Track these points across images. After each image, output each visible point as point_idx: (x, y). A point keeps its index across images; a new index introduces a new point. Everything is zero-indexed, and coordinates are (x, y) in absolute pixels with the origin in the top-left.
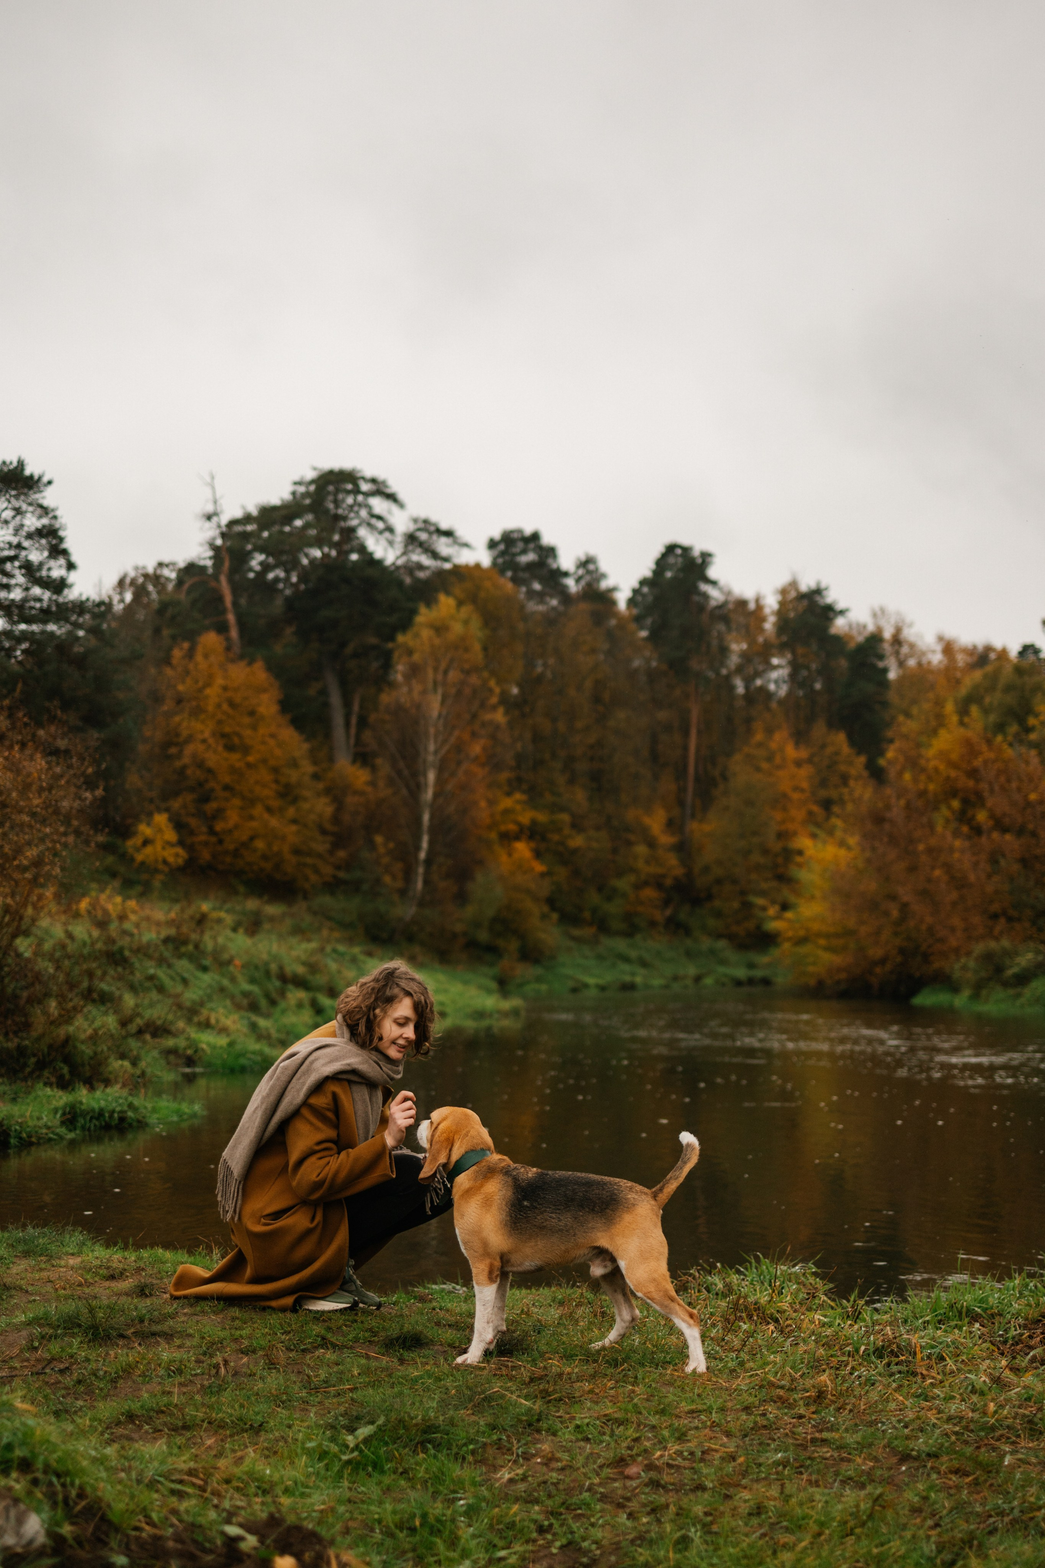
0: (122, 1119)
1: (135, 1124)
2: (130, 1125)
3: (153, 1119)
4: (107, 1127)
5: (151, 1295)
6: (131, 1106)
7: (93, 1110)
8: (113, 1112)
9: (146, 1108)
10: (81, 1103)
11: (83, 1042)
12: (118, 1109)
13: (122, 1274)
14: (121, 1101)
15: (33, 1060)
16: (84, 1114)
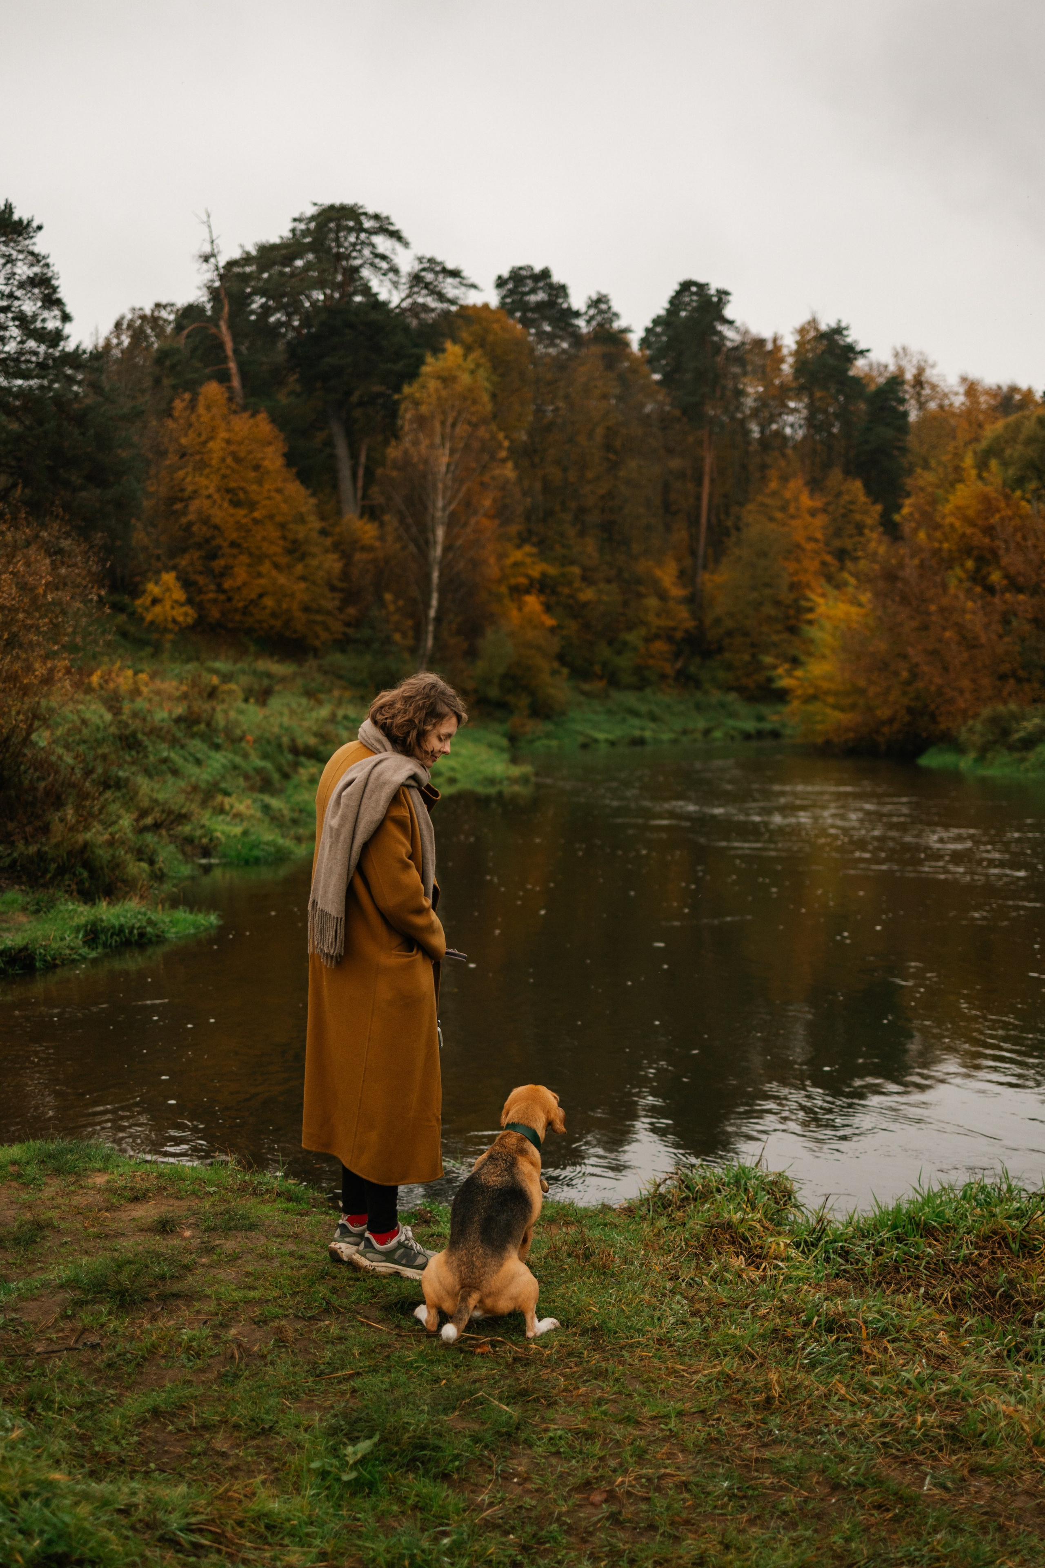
0: (142, 935)
1: (154, 939)
2: (150, 941)
3: (172, 933)
4: (127, 943)
5: (172, 1231)
6: (150, 922)
7: (113, 927)
8: (132, 929)
9: (164, 922)
10: (102, 920)
11: (100, 847)
12: (137, 925)
13: (145, 1195)
14: (140, 917)
15: (53, 866)
16: (104, 930)
